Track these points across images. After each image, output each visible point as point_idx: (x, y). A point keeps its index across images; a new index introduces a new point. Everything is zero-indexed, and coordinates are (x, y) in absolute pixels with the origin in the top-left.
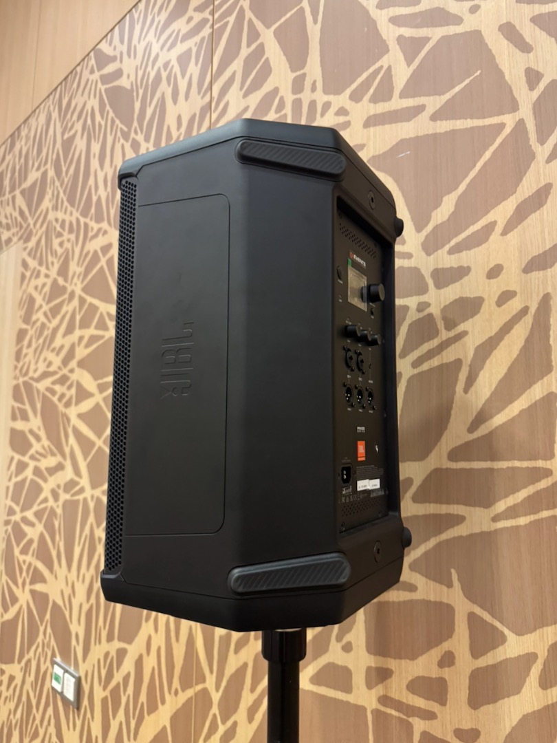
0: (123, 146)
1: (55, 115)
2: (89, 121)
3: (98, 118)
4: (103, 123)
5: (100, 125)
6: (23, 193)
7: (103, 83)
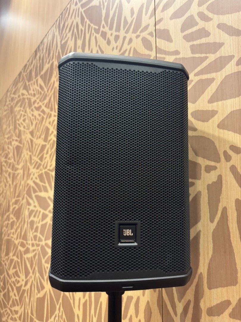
0: (96, 37)
1: (57, 33)
2: (75, 30)
3: (80, 26)
4: (83, 29)
5: (82, 30)
6: (41, 77)
7: (82, 8)
